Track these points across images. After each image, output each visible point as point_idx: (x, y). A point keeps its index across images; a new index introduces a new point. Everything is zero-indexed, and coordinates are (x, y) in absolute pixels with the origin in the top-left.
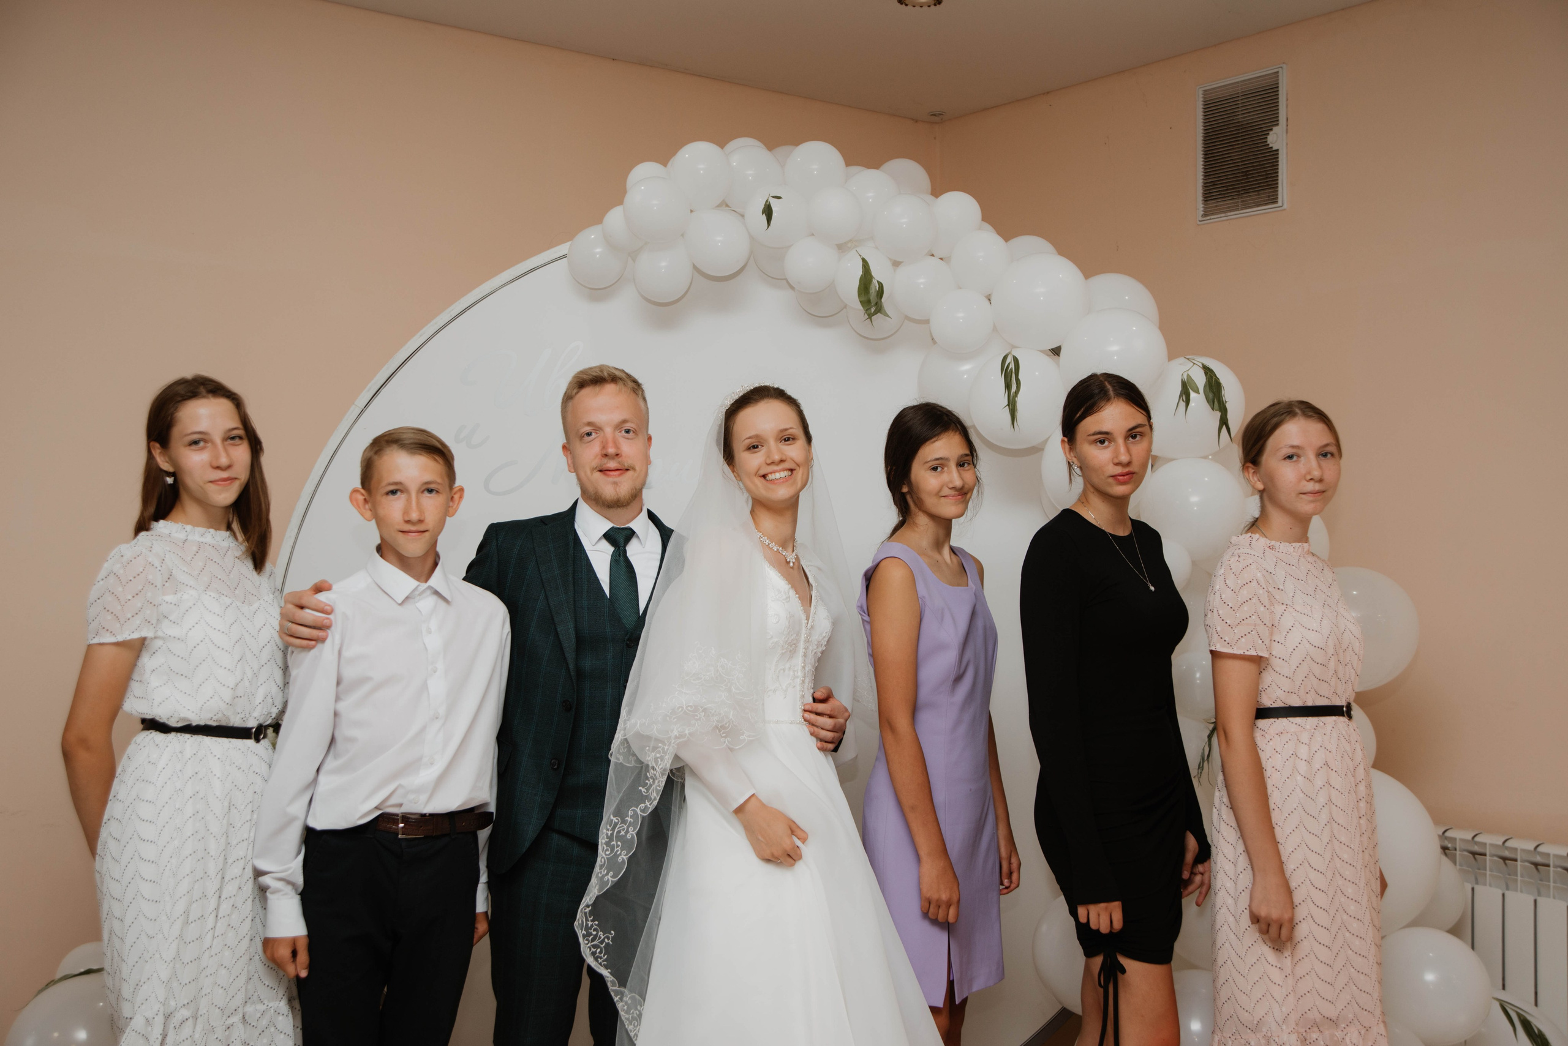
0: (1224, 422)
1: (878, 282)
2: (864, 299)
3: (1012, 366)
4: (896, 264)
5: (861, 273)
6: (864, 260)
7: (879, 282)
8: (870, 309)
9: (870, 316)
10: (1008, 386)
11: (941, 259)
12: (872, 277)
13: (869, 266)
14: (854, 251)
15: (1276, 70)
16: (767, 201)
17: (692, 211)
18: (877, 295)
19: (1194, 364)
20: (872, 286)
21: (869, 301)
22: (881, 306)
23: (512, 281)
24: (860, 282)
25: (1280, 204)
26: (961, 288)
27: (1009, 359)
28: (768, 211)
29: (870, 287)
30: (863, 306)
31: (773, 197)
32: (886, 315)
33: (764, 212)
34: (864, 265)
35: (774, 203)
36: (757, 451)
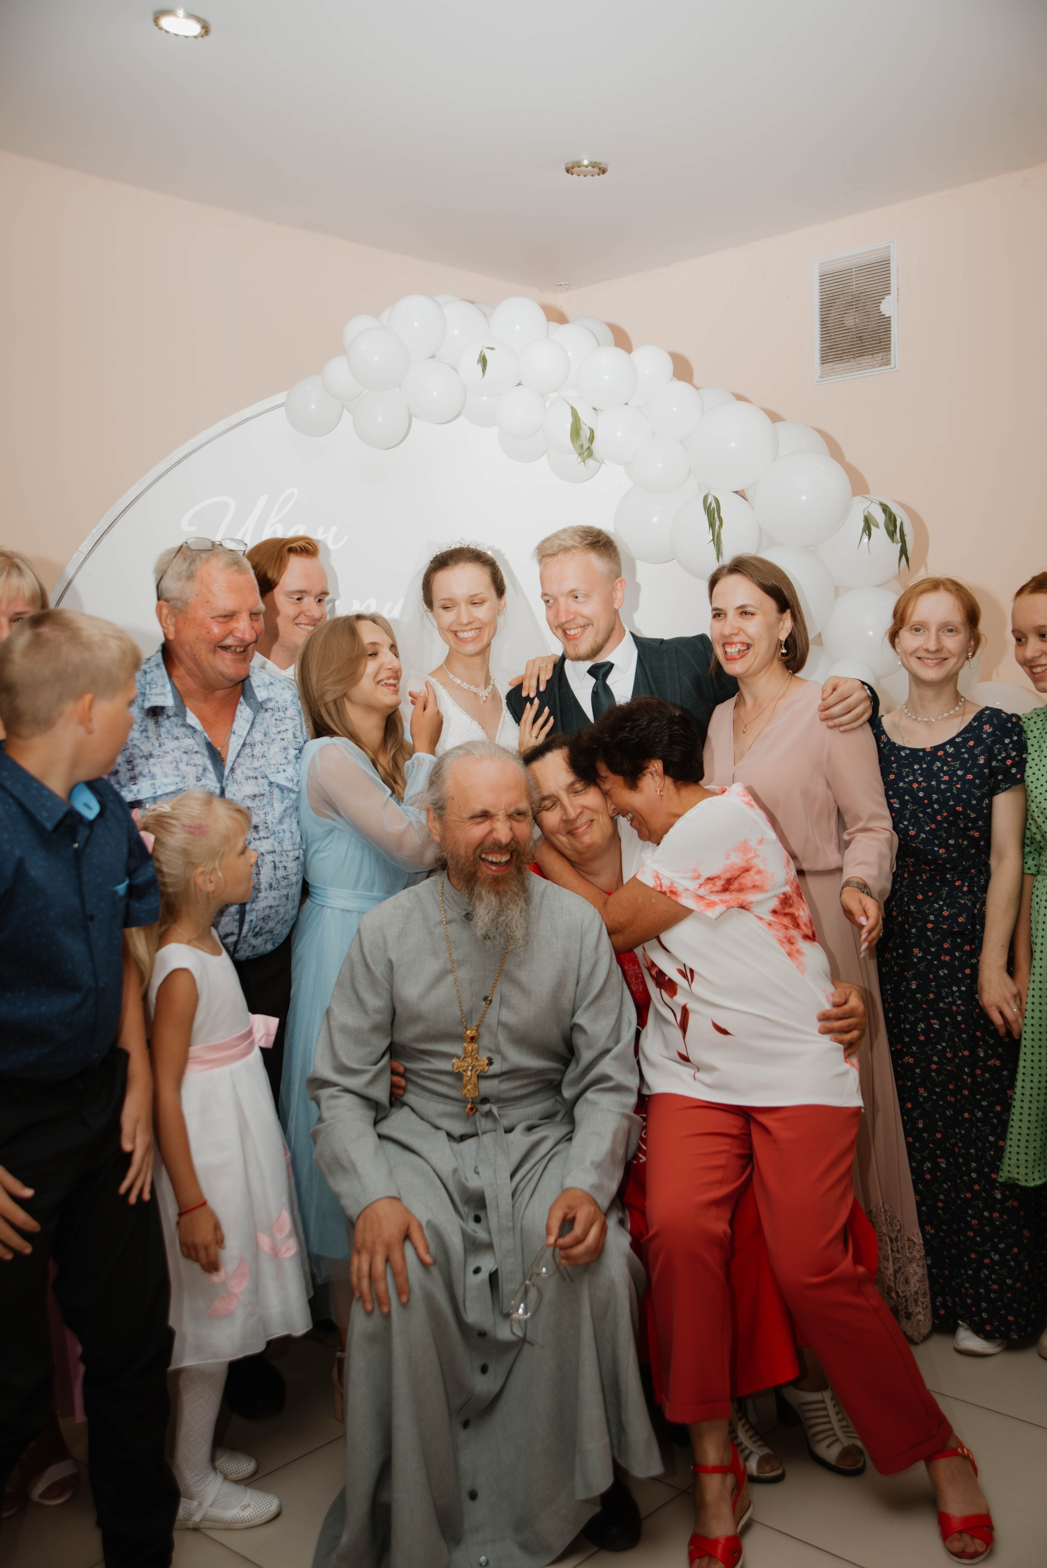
0: (903, 552)
1: (589, 428)
2: (576, 441)
3: (714, 505)
4: (599, 411)
5: (572, 420)
6: (572, 408)
8: (583, 453)
9: (583, 461)
10: (712, 525)
11: (634, 408)
12: (582, 424)
13: (577, 413)
14: (561, 400)
15: (888, 244)
16: (481, 352)
17: (410, 362)
18: (589, 440)
19: (870, 501)
20: (584, 433)
21: (581, 446)
22: (594, 450)
24: (572, 428)
25: (892, 365)
26: (655, 435)
27: (710, 499)
28: (483, 361)
29: (581, 433)
30: (575, 450)
31: (487, 348)
32: (596, 460)
33: (479, 362)
34: (574, 413)
35: (488, 354)
36: (450, 611)
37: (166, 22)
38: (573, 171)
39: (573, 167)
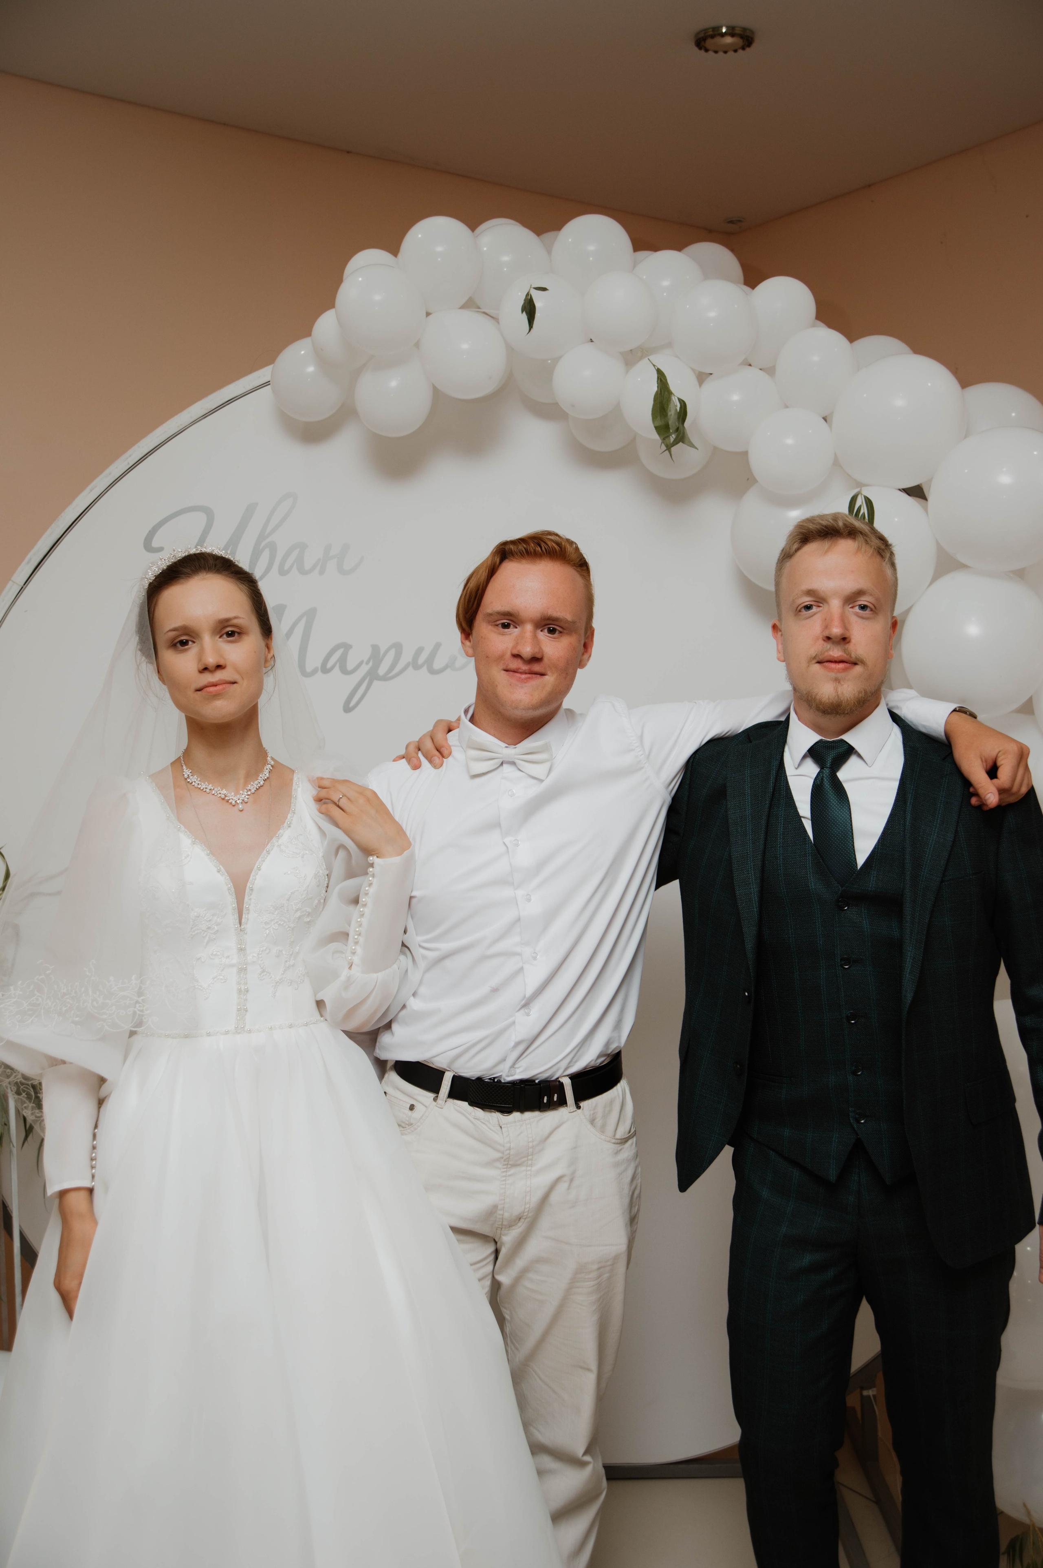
1: (678, 398)
2: (659, 423)
3: (864, 509)
4: (702, 378)
5: (655, 389)
6: (660, 373)
7: (680, 400)
8: (668, 437)
9: (669, 448)
11: (761, 369)
12: (670, 393)
13: (666, 380)
14: (646, 360)
16: (528, 294)
17: (428, 314)
18: (678, 418)
20: (671, 406)
21: (667, 427)
22: (684, 433)
23: (205, 416)
24: (655, 400)
26: (787, 407)
27: (857, 500)
28: (529, 309)
29: (668, 407)
30: (659, 434)
31: (536, 288)
33: (524, 309)
34: (661, 377)
35: (537, 296)
36: (186, 650)
38: (709, 43)
39: (712, 37)
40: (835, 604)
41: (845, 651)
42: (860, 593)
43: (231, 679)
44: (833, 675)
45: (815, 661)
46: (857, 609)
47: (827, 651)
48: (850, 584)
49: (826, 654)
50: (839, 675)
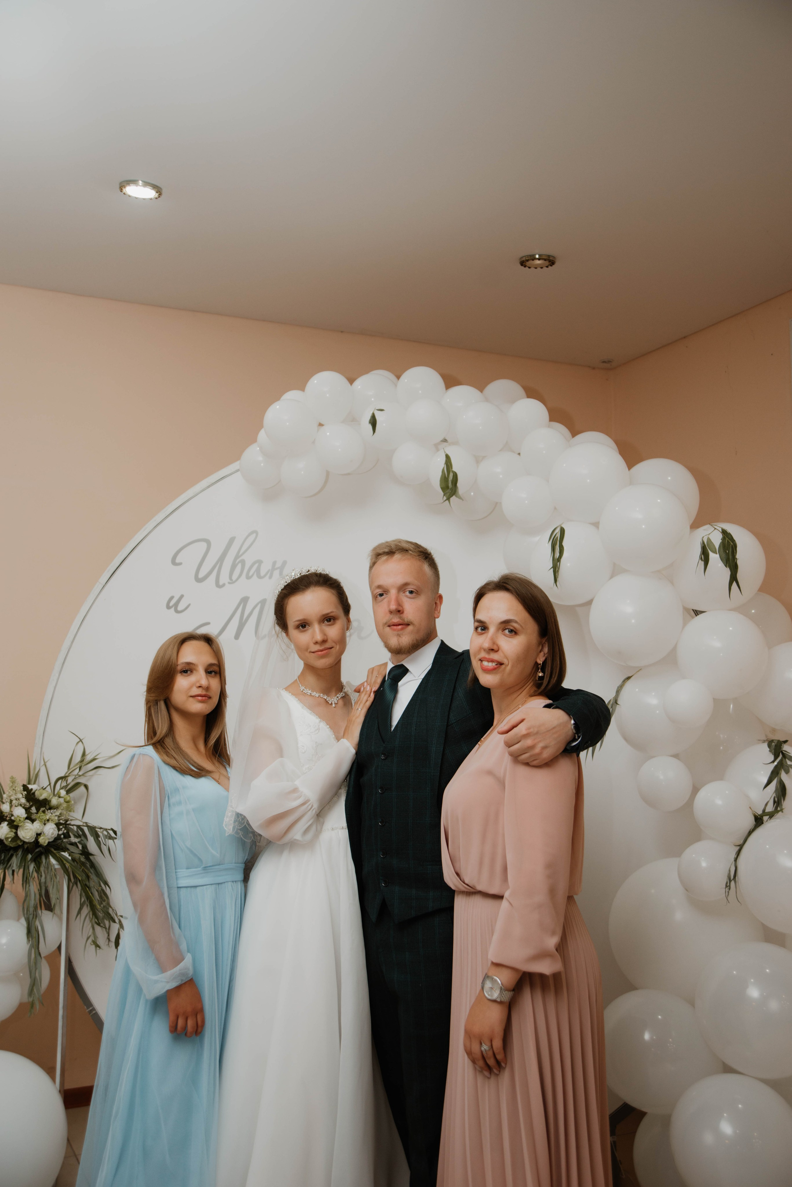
0: (734, 578)
2: (444, 485)
3: (558, 535)
4: (478, 460)
5: (445, 465)
6: (448, 457)
7: (455, 471)
8: (448, 492)
9: (448, 499)
10: (553, 553)
12: (451, 468)
13: (450, 460)
14: (442, 449)
16: (371, 414)
17: (322, 427)
18: (454, 483)
19: (715, 529)
21: (448, 487)
22: (456, 490)
24: (442, 473)
26: (527, 475)
27: (556, 531)
28: (374, 422)
29: (449, 476)
30: (443, 491)
31: (378, 410)
32: (460, 498)
33: (370, 422)
35: (378, 414)
36: (305, 631)
37: (131, 190)
38: (528, 264)
39: (528, 261)
40: (393, 592)
41: (400, 618)
42: (406, 584)
43: (331, 647)
44: (396, 632)
45: (387, 625)
46: (407, 593)
47: (391, 620)
48: (400, 580)
49: (391, 621)
50: (400, 632)
